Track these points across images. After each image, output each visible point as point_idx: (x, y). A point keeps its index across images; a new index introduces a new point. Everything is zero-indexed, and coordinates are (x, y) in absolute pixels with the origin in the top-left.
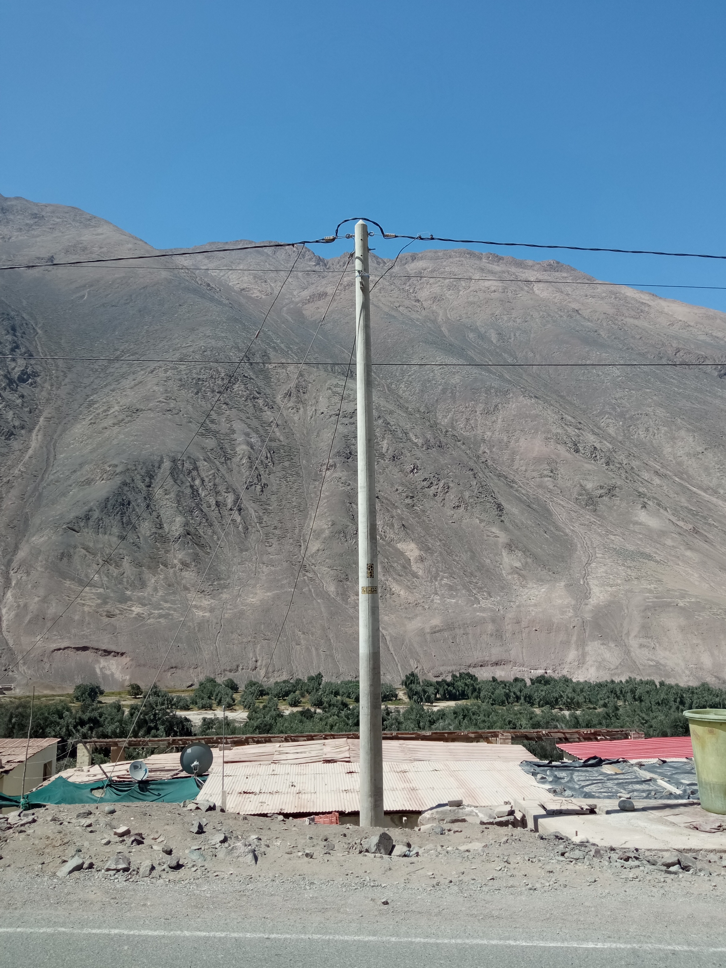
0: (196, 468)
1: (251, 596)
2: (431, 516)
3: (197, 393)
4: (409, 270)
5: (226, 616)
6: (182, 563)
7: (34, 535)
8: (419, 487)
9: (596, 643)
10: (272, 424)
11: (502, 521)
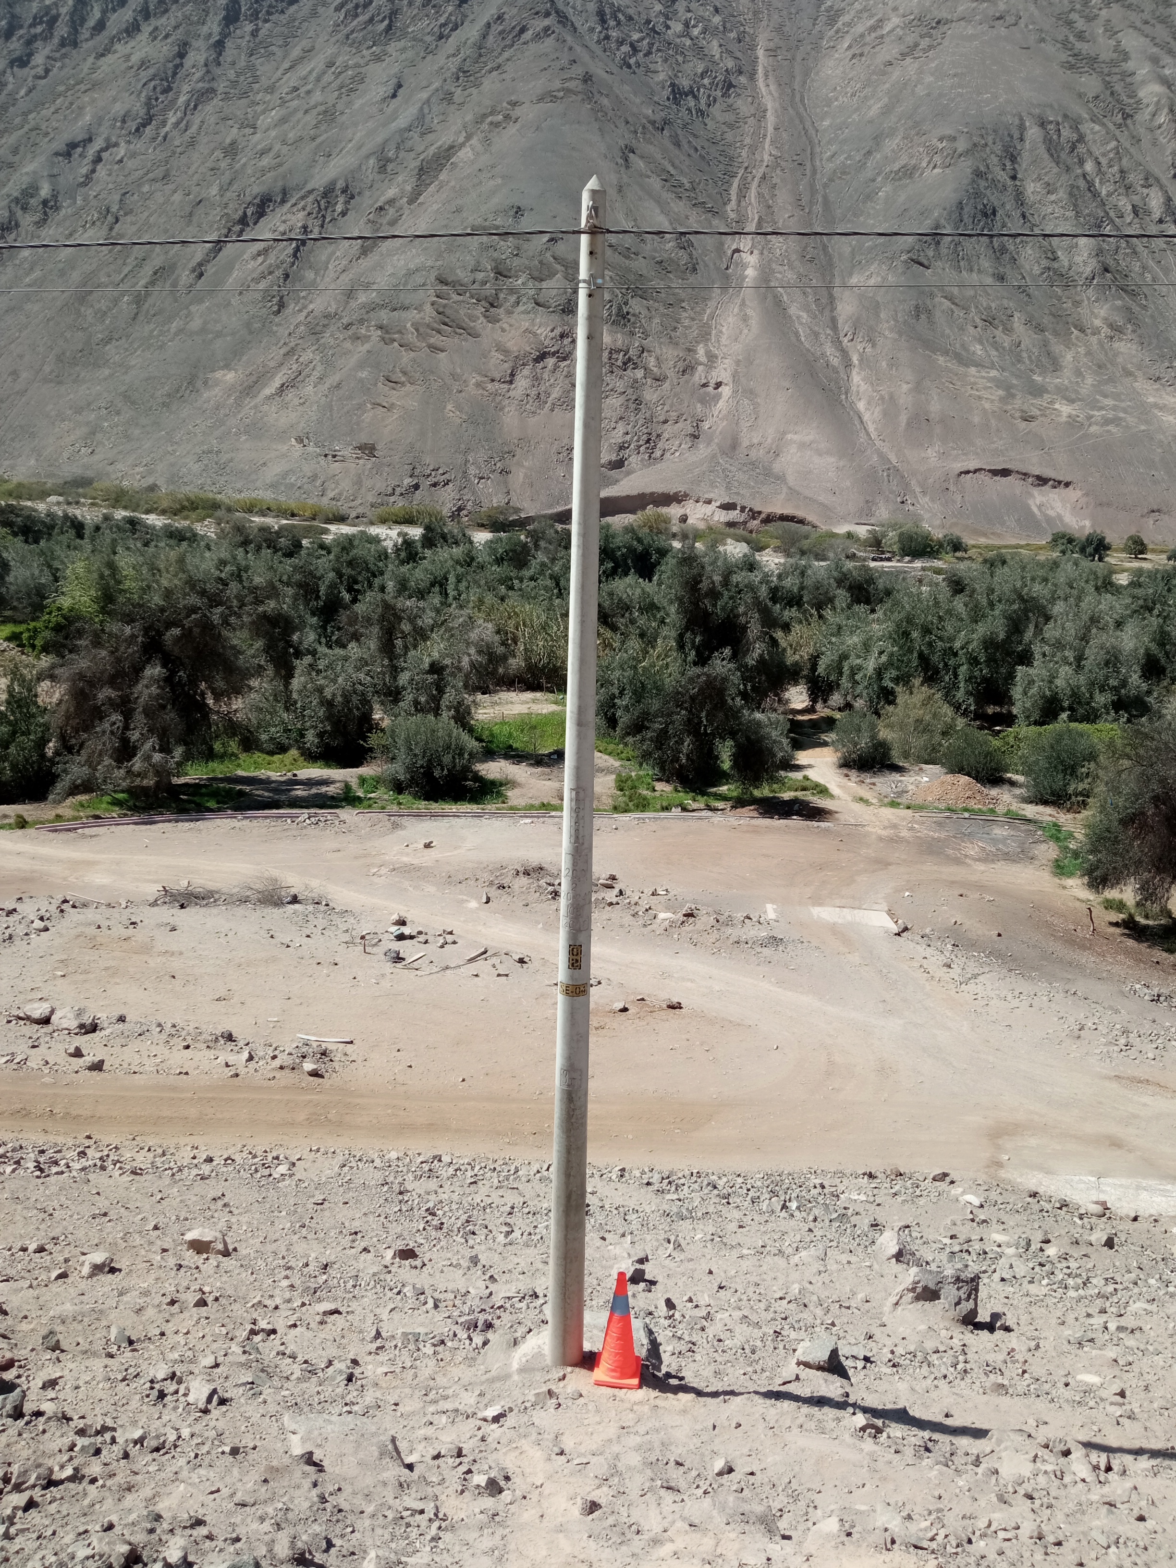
0: (1082, 139)
6: (1111, 326)
7: (851, 275)
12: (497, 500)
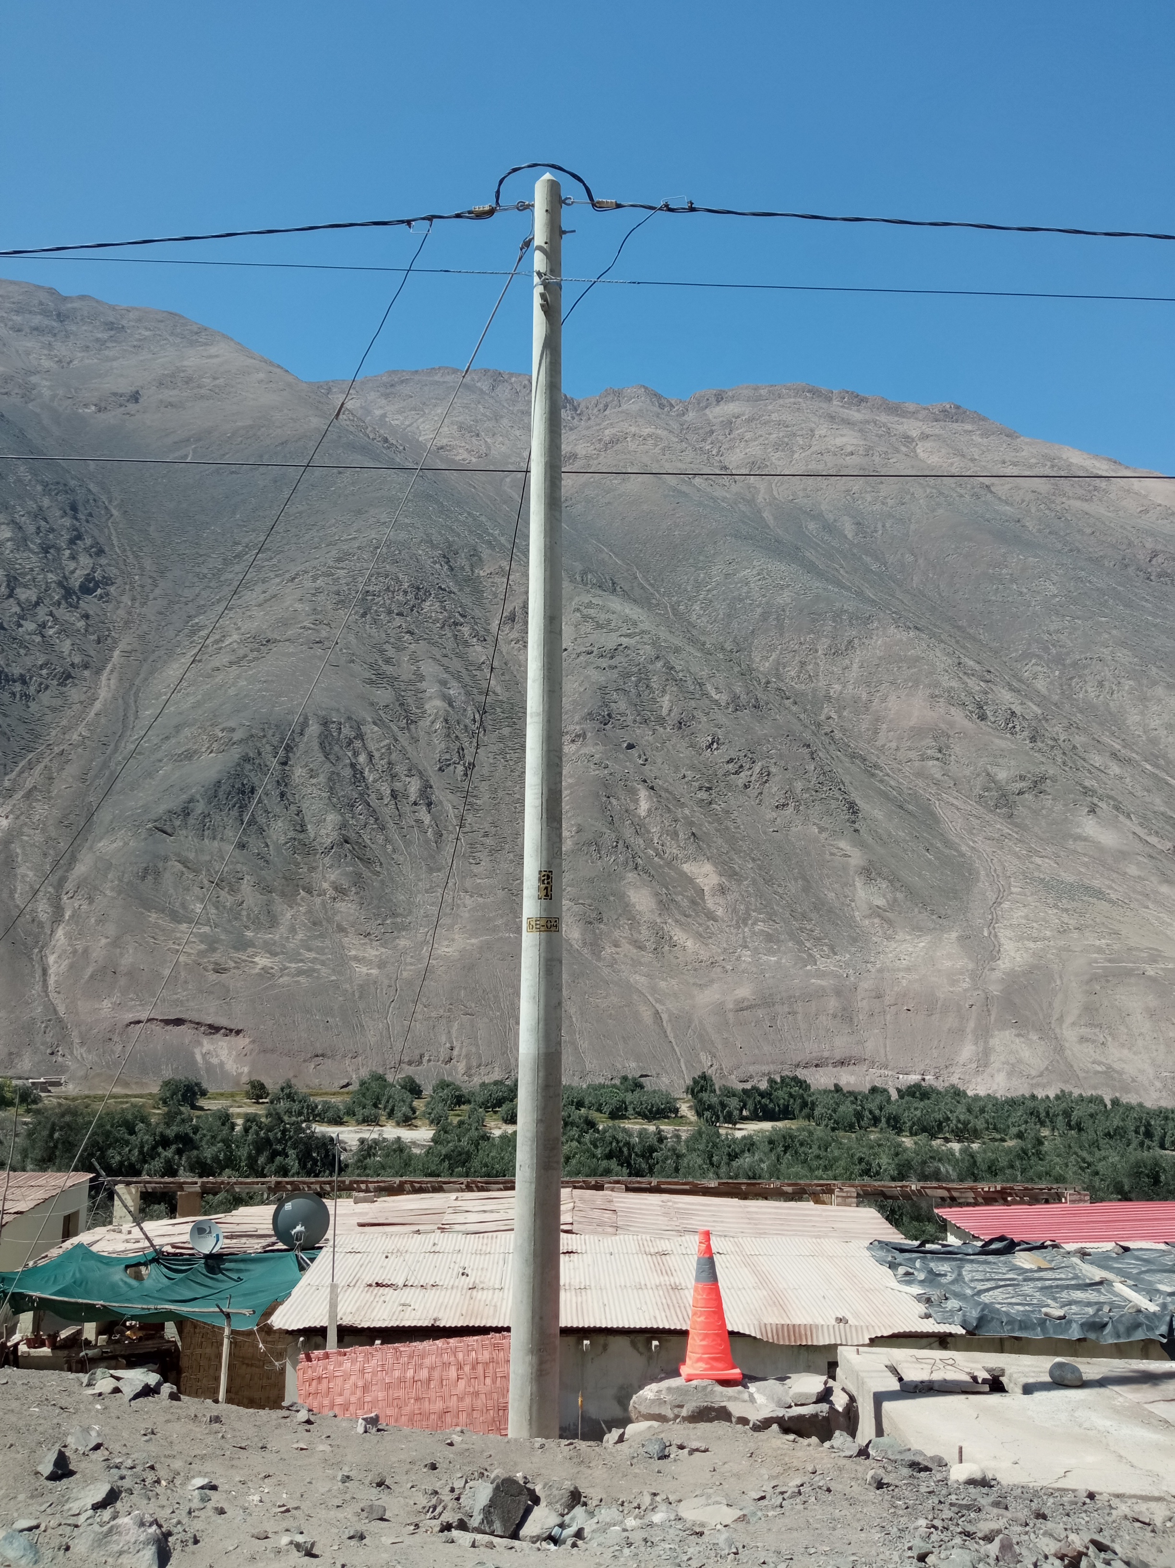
0: (360, 736)
1: (446, 943)
2: (738, 821)
3: (364, 615)
4: (711, 417)
5: (405, 974)
6: (336, 889)
7: (101, 839)
8: (720, 773)
9: (1007, 1032)
10: (483, 666)
11: (856, 831)
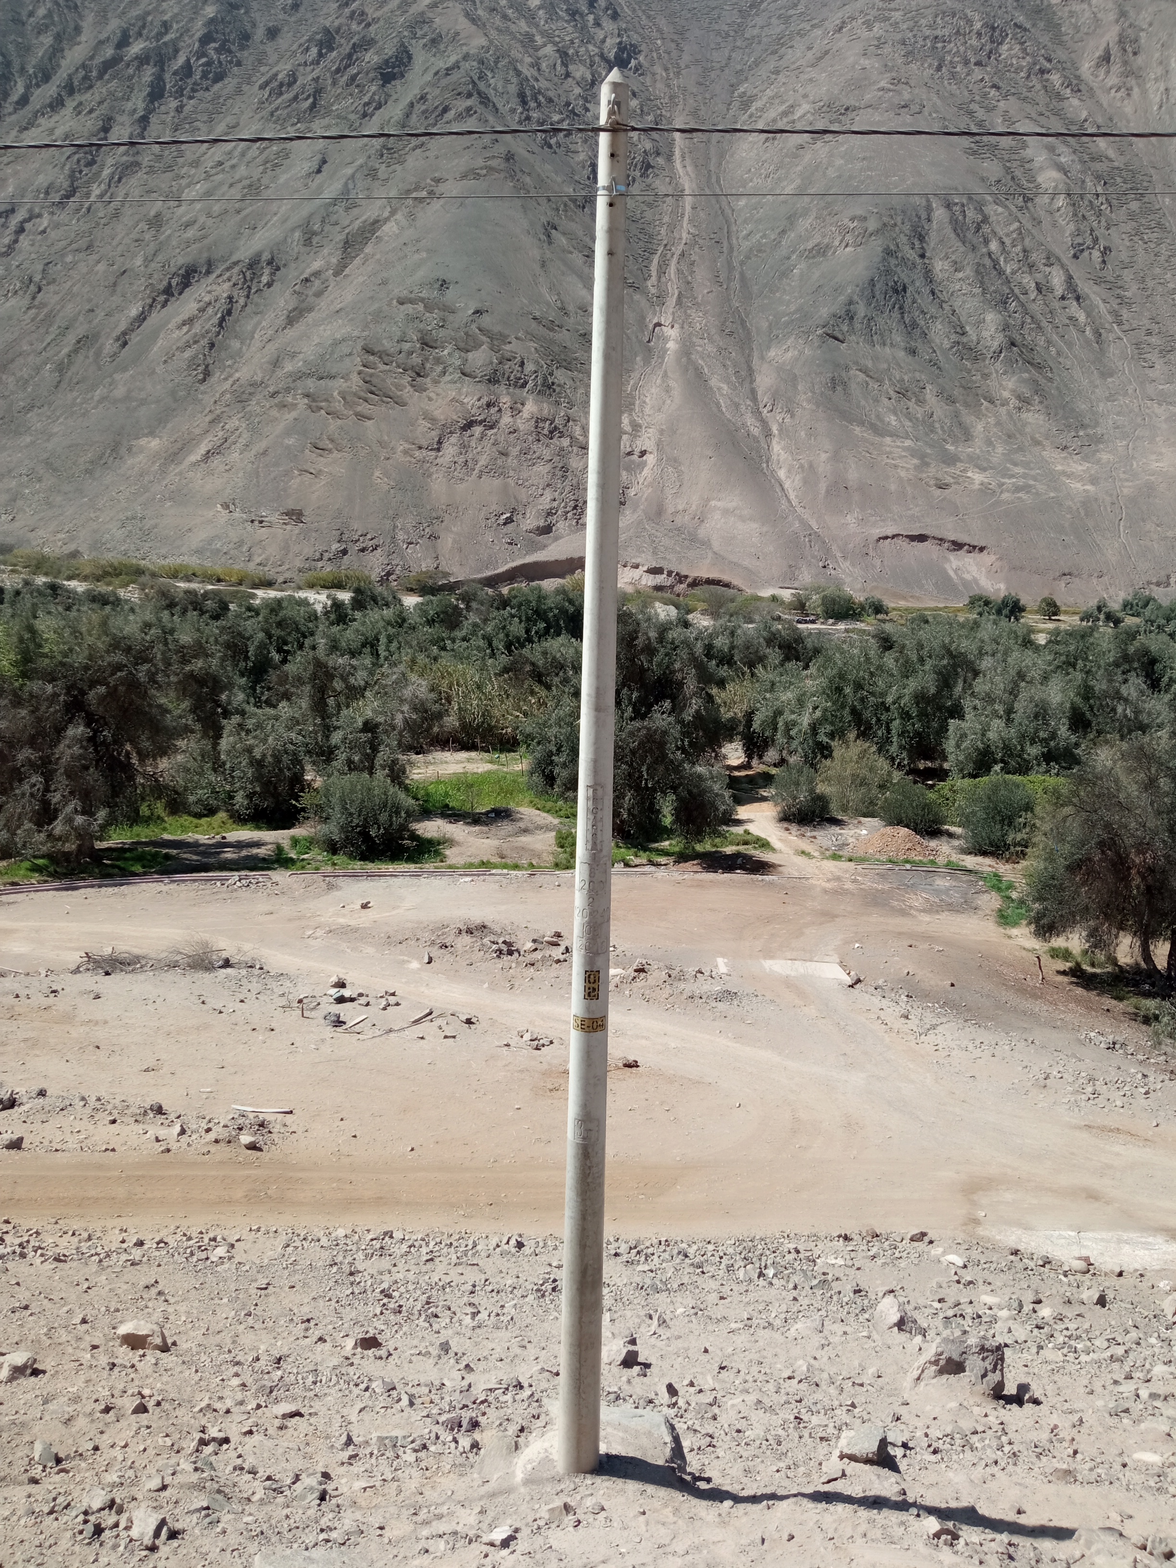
0: (985, 220)
1: (1154, 457)
3: (939, 68)
5: (1126, 491)
6: (1019, 397)
7: (768, 348)
12: (427, 565)
